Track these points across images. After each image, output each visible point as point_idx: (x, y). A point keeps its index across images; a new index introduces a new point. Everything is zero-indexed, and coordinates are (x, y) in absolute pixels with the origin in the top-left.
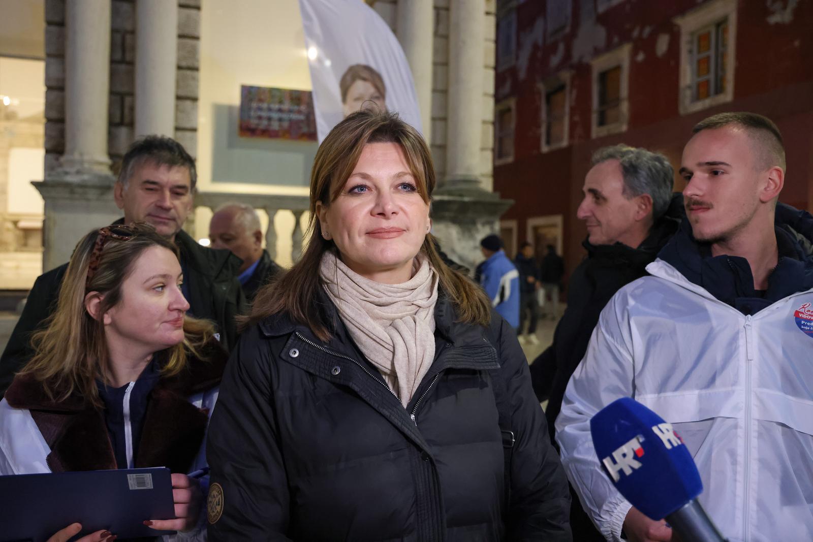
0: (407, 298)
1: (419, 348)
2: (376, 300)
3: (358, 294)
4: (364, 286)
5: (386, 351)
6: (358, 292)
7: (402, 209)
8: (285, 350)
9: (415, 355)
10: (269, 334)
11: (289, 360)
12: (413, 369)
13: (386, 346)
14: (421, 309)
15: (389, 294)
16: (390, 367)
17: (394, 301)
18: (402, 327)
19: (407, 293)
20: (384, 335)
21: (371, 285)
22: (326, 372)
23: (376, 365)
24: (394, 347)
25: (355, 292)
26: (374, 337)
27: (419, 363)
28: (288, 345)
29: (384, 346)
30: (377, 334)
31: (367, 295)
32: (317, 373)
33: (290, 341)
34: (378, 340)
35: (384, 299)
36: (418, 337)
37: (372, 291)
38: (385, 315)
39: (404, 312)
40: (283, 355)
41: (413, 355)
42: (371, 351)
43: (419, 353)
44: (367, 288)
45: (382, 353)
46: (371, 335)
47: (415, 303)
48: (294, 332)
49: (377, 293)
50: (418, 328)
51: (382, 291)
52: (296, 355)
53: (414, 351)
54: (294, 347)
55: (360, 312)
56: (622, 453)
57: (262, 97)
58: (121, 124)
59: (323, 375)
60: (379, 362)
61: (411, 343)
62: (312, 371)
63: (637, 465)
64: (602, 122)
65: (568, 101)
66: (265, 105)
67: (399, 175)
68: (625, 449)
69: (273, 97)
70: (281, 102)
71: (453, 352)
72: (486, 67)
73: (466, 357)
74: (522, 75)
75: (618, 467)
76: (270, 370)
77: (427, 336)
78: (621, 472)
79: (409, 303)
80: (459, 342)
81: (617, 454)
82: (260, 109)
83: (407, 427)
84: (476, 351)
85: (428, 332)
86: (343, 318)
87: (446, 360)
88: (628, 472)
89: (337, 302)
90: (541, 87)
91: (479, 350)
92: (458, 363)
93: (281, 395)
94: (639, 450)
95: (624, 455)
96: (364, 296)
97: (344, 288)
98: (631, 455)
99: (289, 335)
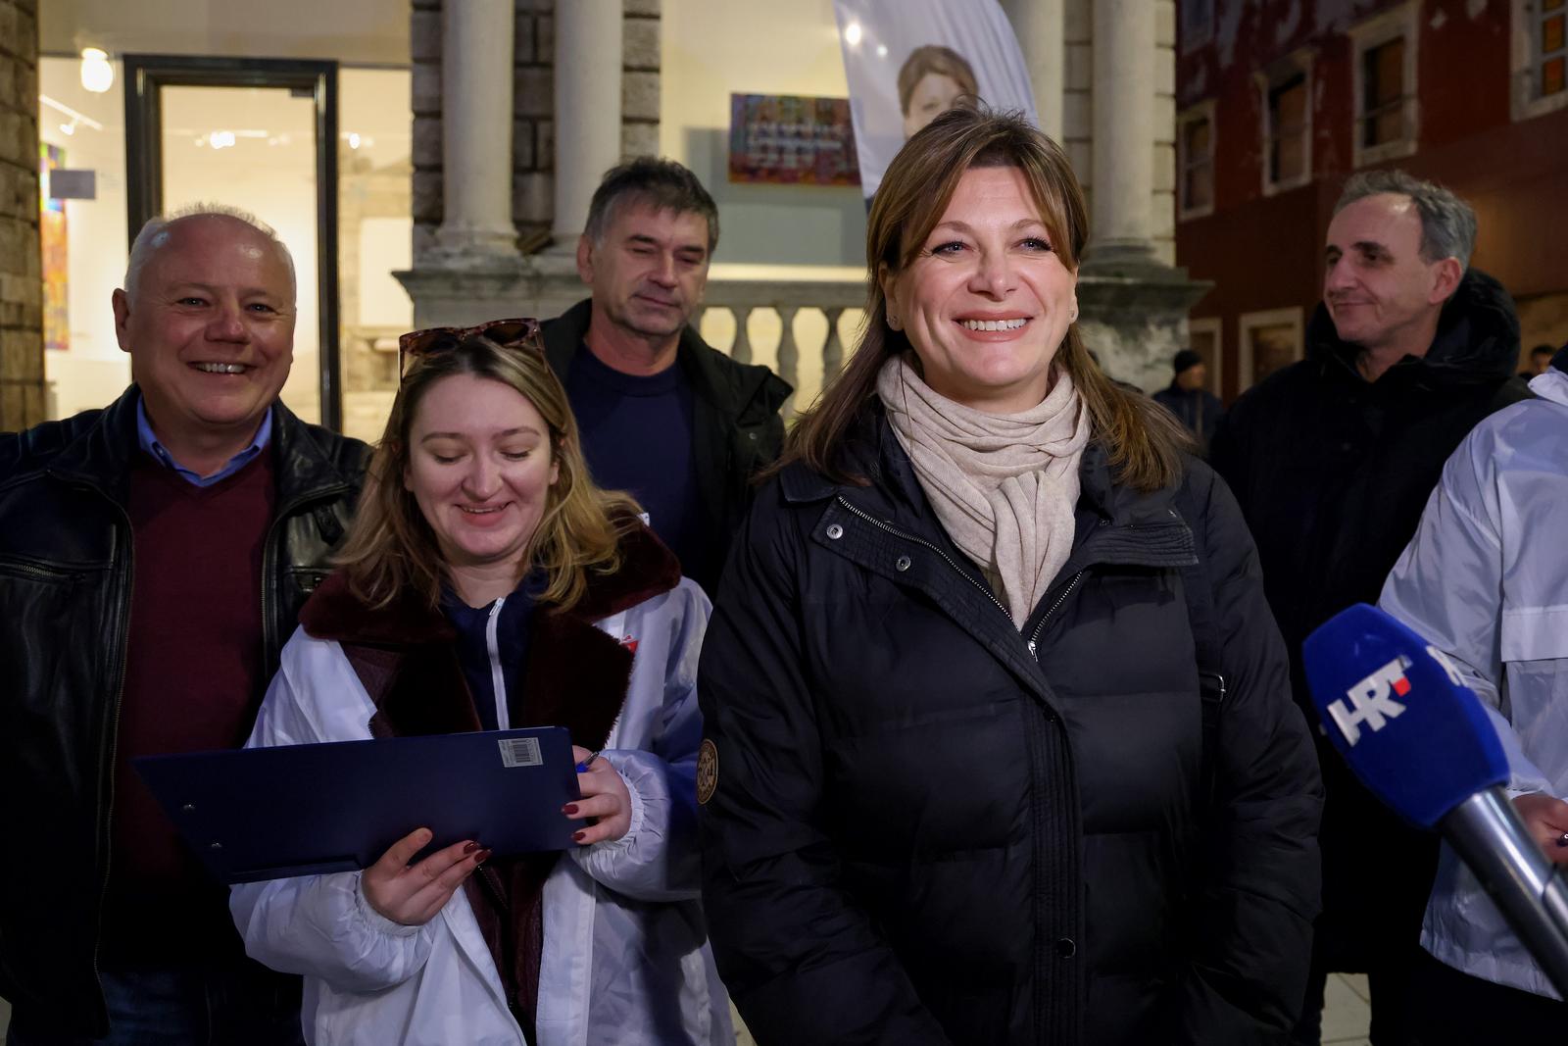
0: (1025, 439)
1: (1041, 527)
2: (972, 440)
3: (941, 430)
4: (949, 415)
5: (983, 531)
6: (939, 424)
7: (1024, 279)
8: (820, 526)
9: (1033, 540)
10: (793, 499)
11: (827, 542)
12: (1031, 564)
13: (984, 522)
14: (1055, 460)
15: (993, 430)
16: (988, 559)
17: (1002, 444)
18: (1013, 491)
19: (1027, 430)
20: (983, 505)
21: (964, 415)
22: (888, 566)
23: (968, 553)
24: (995, 524)
25: (935, 427)
26: (965, 506)
27: (1041, 553)
28: (825, 519)
29: (980, 523)
30: (969, 501)
31: (957, 430)
32: (873, 567)
33: (829, 512)
34: (971, 512)
35: (986, 440)
36: (1040, 508)
37: (964, 424)
38: (986, 467)
39: (1023, 463)
40: (816, 535)
41: (1029, 540)
42: (960, 531)
43: (1040, 536)
44: (955, 419)
45: (978, 533)
46: (960, 503)
47: (1042, 448)
48: (836, 496)
49: (972, 428)
50: (1041, 494)
51: (982, 425)
52: (839, 535)
53: (1032, 531)
54: (835, 523)
55: (943, 461)
56: (1368, 689)
57: (767, 113)
58: (533, 169)
59: (882, 571)
60: (973, 549)
61: (1027, 519)
62: (864, 563)
63: (1395, 710)
64: (1371, 140)
65: (1309, 102)
66: (773, 127)
67: (1021, 225)
68: (1372, 682)
69: (785, 111)
70: (800, 121)
71: (1110, 534)
72: (1160, 45)
73: (1134, 544)
74: (1226, 59)
75: (1357, 717)
76: (794, 558)
77: (1057, 507)
78: (1364, 726)
79: (1032, 449)
80: (1123, 518)
81: (1356, 694)
82: (764, 134)
83: (1019, 663)
84: (1154, 534)
85: (1059, 500)
86: (917, 473)
87: (1095, 549)
88: (1377, 724)
89: (906, 443)
90: (1260, 79)
91: (1160, 532)
92: (1116, 554)
93: (813, 598)
94: (1400, 683)
95: (1371, 694)
96: (952, 433)
97: (919, 420)
98: (1384, 692)
99: (827, 502)
